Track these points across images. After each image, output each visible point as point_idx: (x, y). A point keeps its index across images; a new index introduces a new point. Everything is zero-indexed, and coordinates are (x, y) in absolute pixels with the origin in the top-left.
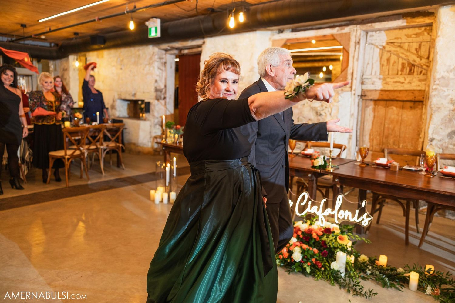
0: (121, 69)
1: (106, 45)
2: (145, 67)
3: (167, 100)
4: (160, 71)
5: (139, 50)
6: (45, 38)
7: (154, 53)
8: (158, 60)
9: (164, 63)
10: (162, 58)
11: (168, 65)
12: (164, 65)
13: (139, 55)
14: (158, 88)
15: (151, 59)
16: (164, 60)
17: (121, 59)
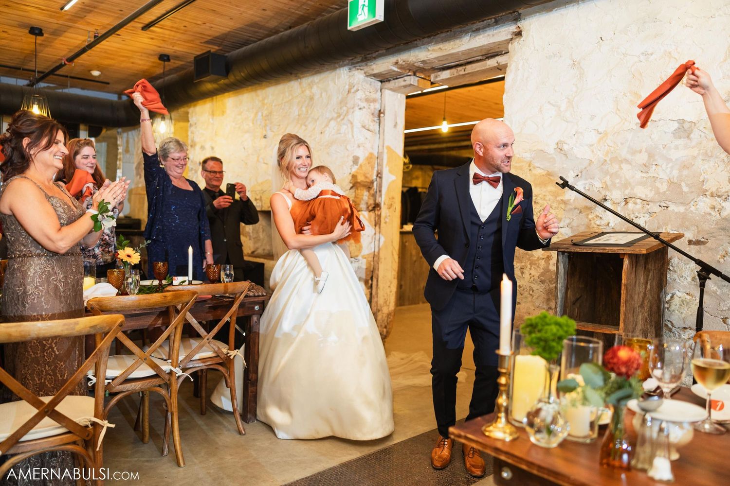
0: (265, 137)
1: (231, 78)
2: (327, 125)
3: (384, 211)
4: (368, 134)
5: (310, 86)
6: (100, 76)
7: (351, 86)
8: (362, 104)
9: (377, 112)
10: (374, 101)
11: (388, 119)
12: (376, 119)
13: (311, 99)
14: (360, 178)
15: (343, 102)
16: (378, 107)
17: (265, 112)
